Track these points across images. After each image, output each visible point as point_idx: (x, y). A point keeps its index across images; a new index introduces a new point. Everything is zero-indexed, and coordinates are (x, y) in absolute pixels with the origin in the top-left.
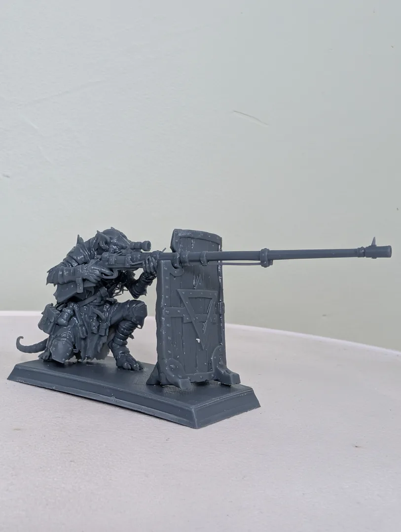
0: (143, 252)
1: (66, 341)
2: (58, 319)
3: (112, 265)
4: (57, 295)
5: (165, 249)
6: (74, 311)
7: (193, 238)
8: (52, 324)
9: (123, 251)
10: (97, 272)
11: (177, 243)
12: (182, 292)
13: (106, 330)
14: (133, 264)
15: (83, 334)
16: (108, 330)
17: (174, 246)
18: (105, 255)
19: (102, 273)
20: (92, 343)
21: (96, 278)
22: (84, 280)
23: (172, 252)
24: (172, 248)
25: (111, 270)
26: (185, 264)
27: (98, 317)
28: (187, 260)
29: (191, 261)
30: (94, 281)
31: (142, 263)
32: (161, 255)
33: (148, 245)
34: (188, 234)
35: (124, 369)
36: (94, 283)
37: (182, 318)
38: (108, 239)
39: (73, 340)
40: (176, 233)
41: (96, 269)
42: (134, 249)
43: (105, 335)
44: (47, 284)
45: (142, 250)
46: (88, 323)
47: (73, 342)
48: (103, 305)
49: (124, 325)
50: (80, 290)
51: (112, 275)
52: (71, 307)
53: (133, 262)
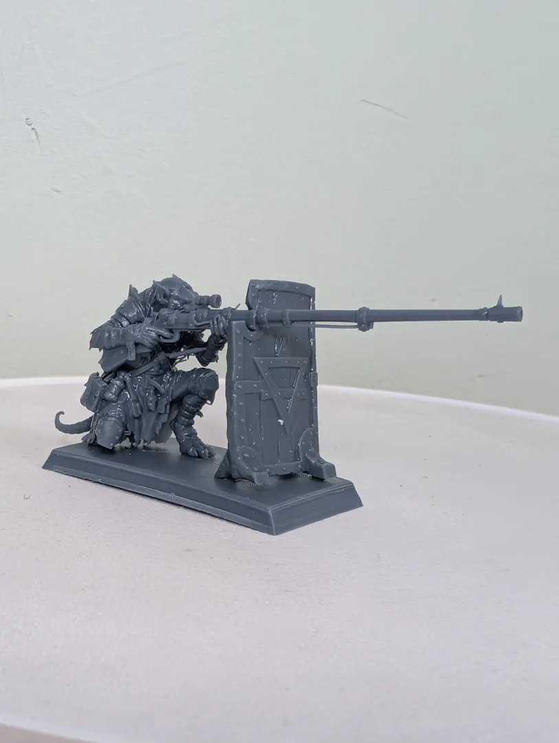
0: (212, 308)
1: (115, 421)
2: (104, 393)
3: (173, 325)
4: (103, 363)
5: (239, 305)
6: (125, 383)
7: (274, 291)
8: (97, 400)
9: (187, 307)
10: (153, 334)
11: (254, 297)
12: (260, 361)
13: (166, 406)
14: (198, 324)
15: (137, 411)
16: (168, 407)
17: (250, 302)
18: (164, 312)
19: (159, 336)
20: (148, 423)
21: (153, 342)
22: (137, 344)
23: (247, 309)
24: (247, 303)
25: (171, 331)
26: (264, 326)
27: (156, 390)
28: (266, 320)
29: (270, 321)
30: (149, 345)
31: (209, 324)
32: (233, 314)
33: (218, 300)
34: (269, 285)
35: (189, 456)
36: (150, 348)
37: (260, 394)
38: (167, 291)
39: (123, 420)
40: (253, 284)
41: (151, 331)
42: (200, 304)
43: (166, 412)
44: (90, 349)
45: (209, 307)
46: (143, 399)
47: (123, 423)
48: (162, 375)
49: (189, 401)
50: (132, 357)
51: (172, 338)
52: (121, 377)
53: (198, 322)
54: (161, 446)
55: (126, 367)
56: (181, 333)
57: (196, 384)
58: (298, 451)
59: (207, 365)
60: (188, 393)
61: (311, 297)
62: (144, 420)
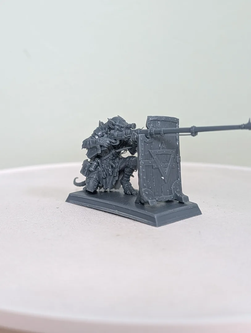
1: (94, 180)
2: (89, 168)
3: (116, 137)
4: (88, 155)
5: (143, 127)
6: (98, 163)
7: (159, 121)
8: (86, 171)
9: (122, 129)
10: (108, 142)
11: (149, 124)
12: (152, 151)
13: (117, 173)
14: (126, 136)
15: (104, 176)
16: (118, 173)
17: (148, 126)
18: (112, 131)
19: (111, 142)
20: (109, 180)
21: (107, 145)
22: (101, 146)
23: (147, 129)
24: (146, 126)
25: (115, 140)
26: (153, 136)
27: (112, 166)
28: (153, 133)
29: (156, 134)
30: (107, 146)
31: (130, 136)
32: (141, 131)
33: (135, 125)
34: (156, 119)
35: (128, 194)
36: (107, 148)
37: (153, 166)
38: (114, 123)
39: (98, 179)
40: (149, 117)
41: (107, 140)
42: (127, 128)
43: (117, 176)
44: (82, 149)
45: (131, 129)
46: (106, 170)
47: (98, 181)
48: (115, 159)
49: (127, 170)
50: (99, 152)
51: (116, 143)
52: (96, 161)
53: (126, 135)
54: (117, 190)
55: (98, 156)
56: (120, 141)
57: (129, 163)
58: (171, 191)
59: (134, 154)
60: (126, 167)
61: (177, 123)
62: (108, 179)
